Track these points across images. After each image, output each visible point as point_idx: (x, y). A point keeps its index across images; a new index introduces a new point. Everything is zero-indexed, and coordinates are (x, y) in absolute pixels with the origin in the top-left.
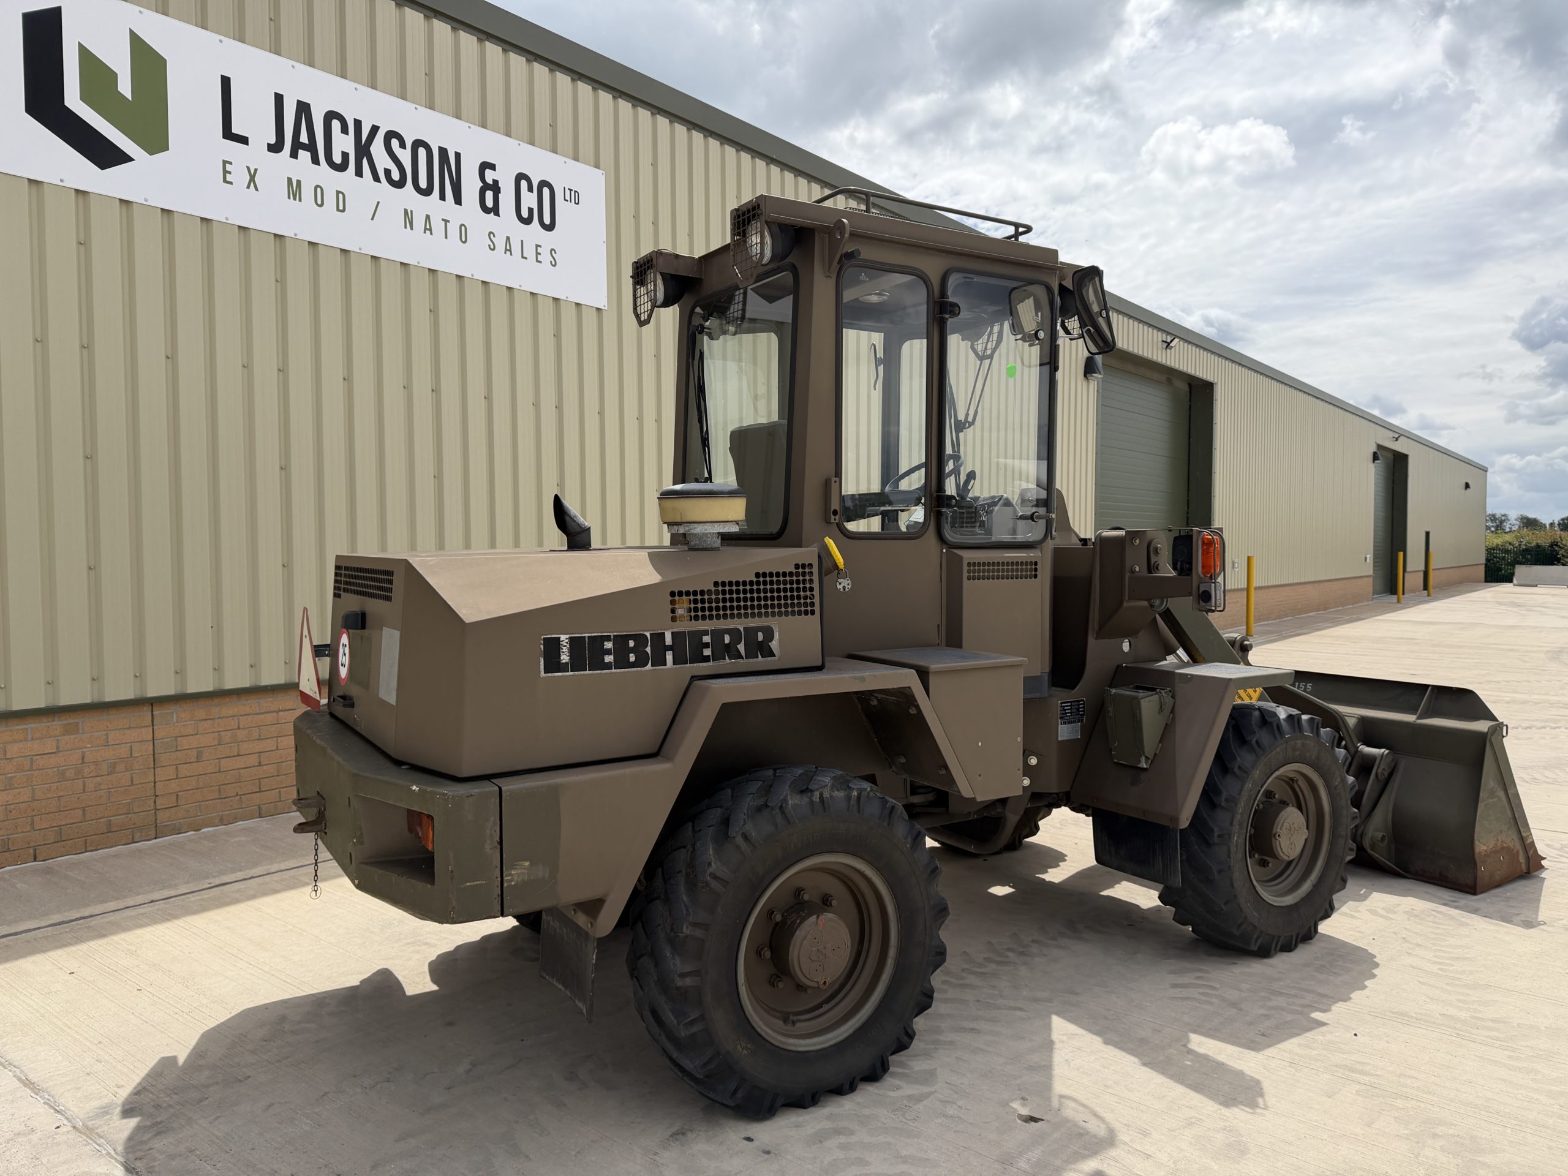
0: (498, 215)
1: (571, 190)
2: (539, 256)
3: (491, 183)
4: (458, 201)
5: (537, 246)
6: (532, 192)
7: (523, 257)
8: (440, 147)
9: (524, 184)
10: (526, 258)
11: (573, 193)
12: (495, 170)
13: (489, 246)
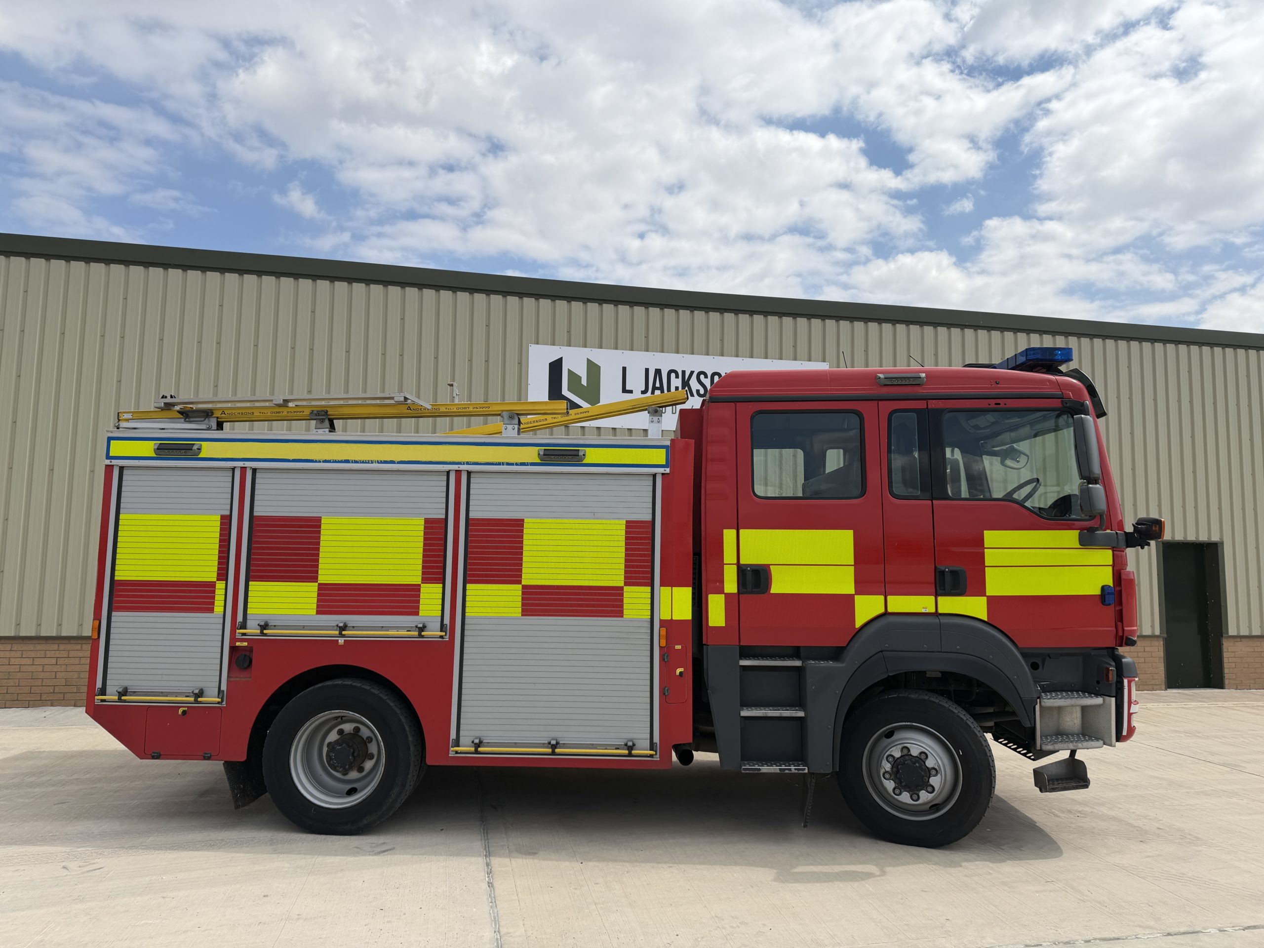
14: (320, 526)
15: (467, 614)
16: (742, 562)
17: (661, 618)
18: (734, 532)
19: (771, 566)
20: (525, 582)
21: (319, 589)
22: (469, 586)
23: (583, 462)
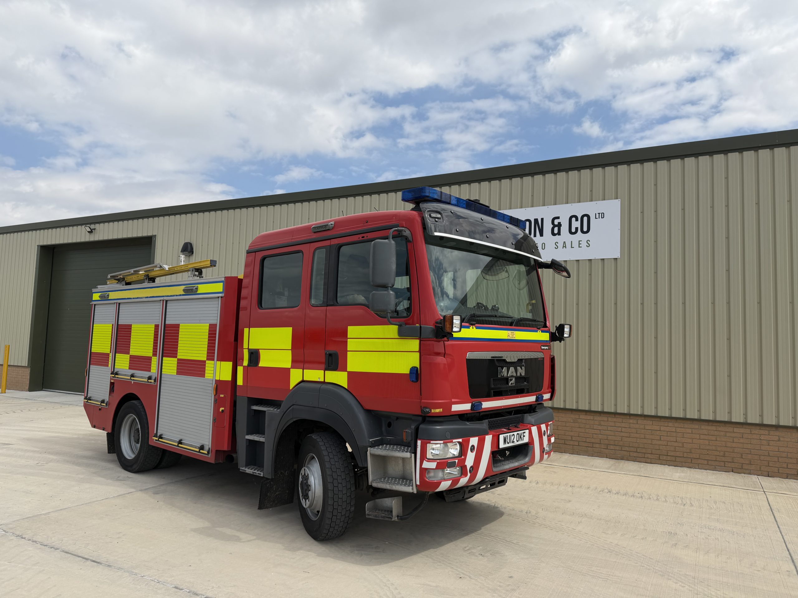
0: (560, 235)
1: (599, 214)
2: (580, 245)
3: (557, 224)
4: (541, 235)
5: (579, 241)
6: (578, 221)
7: (572, 247)
8: (535, 219)
9: (574, 219)
10: (573, 247)
11: (600, 214)
12: (559, 219)
13: (555, 247)
14: (131, 329)
15: (163, 372)
16: (249, 348)
17: (216, 379)
18: (248, 329)
19: (260, 350)
20: (179, 357)
21: (130, 358)
22: (164, 358)
23: (197, 293)
